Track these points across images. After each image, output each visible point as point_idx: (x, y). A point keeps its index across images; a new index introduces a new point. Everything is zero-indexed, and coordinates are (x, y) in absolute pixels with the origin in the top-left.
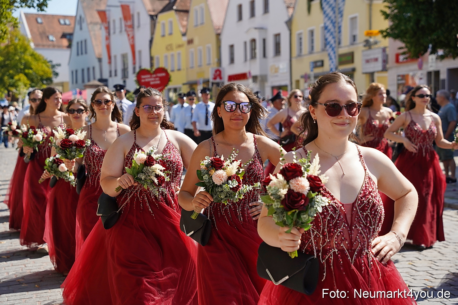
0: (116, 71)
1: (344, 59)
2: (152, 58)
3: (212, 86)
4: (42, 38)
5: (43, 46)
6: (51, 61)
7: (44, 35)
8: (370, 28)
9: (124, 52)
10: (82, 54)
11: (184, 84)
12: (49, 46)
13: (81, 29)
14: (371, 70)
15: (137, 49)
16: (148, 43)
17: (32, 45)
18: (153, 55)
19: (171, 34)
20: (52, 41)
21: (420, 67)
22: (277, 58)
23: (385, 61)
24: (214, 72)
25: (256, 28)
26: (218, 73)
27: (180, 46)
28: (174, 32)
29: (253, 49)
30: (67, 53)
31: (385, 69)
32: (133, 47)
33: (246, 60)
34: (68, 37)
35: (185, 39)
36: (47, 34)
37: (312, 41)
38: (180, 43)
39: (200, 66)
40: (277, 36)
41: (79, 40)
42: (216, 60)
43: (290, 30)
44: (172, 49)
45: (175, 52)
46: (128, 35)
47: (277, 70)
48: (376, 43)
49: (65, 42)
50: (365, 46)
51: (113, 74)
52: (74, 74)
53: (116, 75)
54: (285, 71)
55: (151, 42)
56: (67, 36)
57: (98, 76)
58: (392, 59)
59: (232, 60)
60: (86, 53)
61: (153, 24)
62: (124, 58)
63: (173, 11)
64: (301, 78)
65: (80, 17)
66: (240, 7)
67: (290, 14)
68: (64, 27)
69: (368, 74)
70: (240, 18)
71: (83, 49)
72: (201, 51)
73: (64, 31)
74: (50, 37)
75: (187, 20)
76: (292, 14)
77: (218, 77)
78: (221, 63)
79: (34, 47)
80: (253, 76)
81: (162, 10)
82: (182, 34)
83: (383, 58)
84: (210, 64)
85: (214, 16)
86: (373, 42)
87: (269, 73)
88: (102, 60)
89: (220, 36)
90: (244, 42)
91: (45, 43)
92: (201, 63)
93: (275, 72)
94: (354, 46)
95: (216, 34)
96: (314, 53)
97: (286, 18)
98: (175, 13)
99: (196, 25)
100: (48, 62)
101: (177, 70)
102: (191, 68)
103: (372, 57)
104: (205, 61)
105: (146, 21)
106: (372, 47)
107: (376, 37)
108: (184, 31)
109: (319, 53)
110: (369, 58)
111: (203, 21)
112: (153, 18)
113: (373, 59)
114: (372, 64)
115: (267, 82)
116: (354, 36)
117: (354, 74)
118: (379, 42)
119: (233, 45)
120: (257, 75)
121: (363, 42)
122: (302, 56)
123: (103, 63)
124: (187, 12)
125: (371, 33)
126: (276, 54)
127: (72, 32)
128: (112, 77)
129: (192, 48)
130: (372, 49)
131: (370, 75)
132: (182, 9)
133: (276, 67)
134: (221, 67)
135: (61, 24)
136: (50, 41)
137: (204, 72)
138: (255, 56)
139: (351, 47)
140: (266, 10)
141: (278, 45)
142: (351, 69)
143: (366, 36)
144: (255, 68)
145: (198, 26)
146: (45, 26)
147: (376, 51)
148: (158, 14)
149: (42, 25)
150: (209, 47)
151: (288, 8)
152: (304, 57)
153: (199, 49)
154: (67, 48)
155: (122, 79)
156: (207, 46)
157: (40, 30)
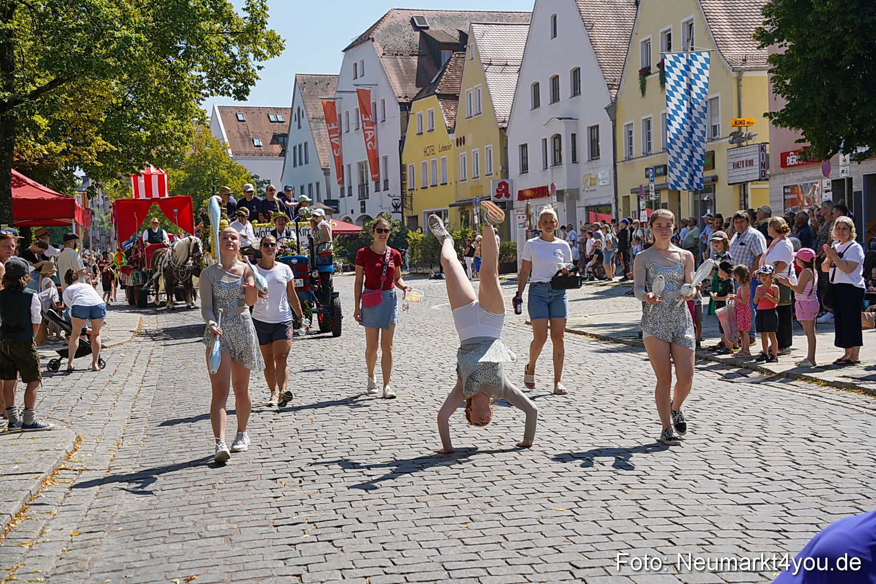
0: (350, 188)
2: (403, 168)
4: (244, 143)
5: (246, 154)
6: (257, 177)
7: (247, 138)
8: (739, 115)
9: (360, 160)
10: (301, 164)
11: (450, 206)
12: (254, 154)
13: (299, 127)
14: (743, 179)
15: (381, 155)
16: (397, 145)
17: (230, 151)
18: (404, 162)
19: (431, 131)
20: (260, 146)
21: (826, 174)
22: (594, 163)
23: (764, 165)
24: (496, 186)
25: (560, 119)
26: (503, 187)
27: (445, 148)
28: (436, 127)
29: (557, 150)
30: (280, 163)
31: (764, 178)
33: (546, 168)
34: (281, 139)
35: (453, 137)
37: (649, 136)
38: (446, 144)
39: (476, 177)
40: (594, 130)
41: (297, 144)
42: (500, 168)
43: (614, 121)
44: (433, 153)
45: (438, 157)
47: (594, 181)
48: (749, 137)
49: (277, 148)
50: (732, 142)
51: (346, 193)
53: (350, 194)
54: (607, 182)
55: (402, 143)
56: (279, 139)
57: (324, 197)
58: (775, 161)
59: (524, 169)
60: (307, 162)
61: (405, 117)
62: (363, 168)
63: (435, 96)
64: (632, 193)
65: (299, 109)
66: (536, 86)
67: (614, 96)
68: (276, 127)
69: (738, 186)
70: (536, 104)
71: (302, 156)
72: (477, 154)
73: (275, 132)
74: (255, 140)
75: (456, 109)
76: (616, 95)
77: (503, 194)
78: (507, 172)
79: (232, 156)
80: (557, 191)
81: (417, 95)
82: (448, 130)
83: (761, 161)
84: (492, 174)
85: (496, 102)
86: (746, 135)
87: (582, 187)
88: (329, 173)
89: (505, 131)
90: (543, 139)
91: (248, 150)
92: (477, 174)
93: (591, 185)
94: (715, 142)
95: (500, 129)
96: (651, 154)
97: (608, 103)
98: (438, 99)
99: (469, 115)
100: (253, 178)
101: (441, 184)
102: (462, 181)
103: (743, 159)
104: (483, 170)
105: (394, 112)
106: (744, 144)
107: (748, 127)
108: (452, 125)
109: (660, 155)
110: (739, 160)
111: (480, 110)
112: (405, 107)
113: (745, 162)
114: (742, 169)
115: (579, 200)
116: (715, 127)
117: (714, 185)
118: (754, 135)
119: (526, 144)
120: (564, 190)
121: (728, 135)
122: (633, 159)
123: (331, 176)
124: (455, 97)
125: (741, 122)
126: (592, 157)
127: (287, 133)
128: (344, 196)
129: (464, 151)
130: (743, 146)
131: (740, 186)
132: (447, 93)
133: (593, 176)
134: (507, 178)
135: (271, 122)
136: (255, 146)
137: (482, 186)
138: (560, 161)
139: (710, 143)
140: (576, 90)
141: (596, 143)
142: (710, 178)
143: (733, 126)
144: (560, 179)
145: (473, 118)
146: (249, 125)
147: (749, 150)
148: (412, 101)
149: (245, 123)
150: (489, 149)
151: (610, 87)
152: (635, 160)
153: (474, 152)
154: (279, 156)
155: (360, 199)
156: (486, 147)
157: (241, 131)
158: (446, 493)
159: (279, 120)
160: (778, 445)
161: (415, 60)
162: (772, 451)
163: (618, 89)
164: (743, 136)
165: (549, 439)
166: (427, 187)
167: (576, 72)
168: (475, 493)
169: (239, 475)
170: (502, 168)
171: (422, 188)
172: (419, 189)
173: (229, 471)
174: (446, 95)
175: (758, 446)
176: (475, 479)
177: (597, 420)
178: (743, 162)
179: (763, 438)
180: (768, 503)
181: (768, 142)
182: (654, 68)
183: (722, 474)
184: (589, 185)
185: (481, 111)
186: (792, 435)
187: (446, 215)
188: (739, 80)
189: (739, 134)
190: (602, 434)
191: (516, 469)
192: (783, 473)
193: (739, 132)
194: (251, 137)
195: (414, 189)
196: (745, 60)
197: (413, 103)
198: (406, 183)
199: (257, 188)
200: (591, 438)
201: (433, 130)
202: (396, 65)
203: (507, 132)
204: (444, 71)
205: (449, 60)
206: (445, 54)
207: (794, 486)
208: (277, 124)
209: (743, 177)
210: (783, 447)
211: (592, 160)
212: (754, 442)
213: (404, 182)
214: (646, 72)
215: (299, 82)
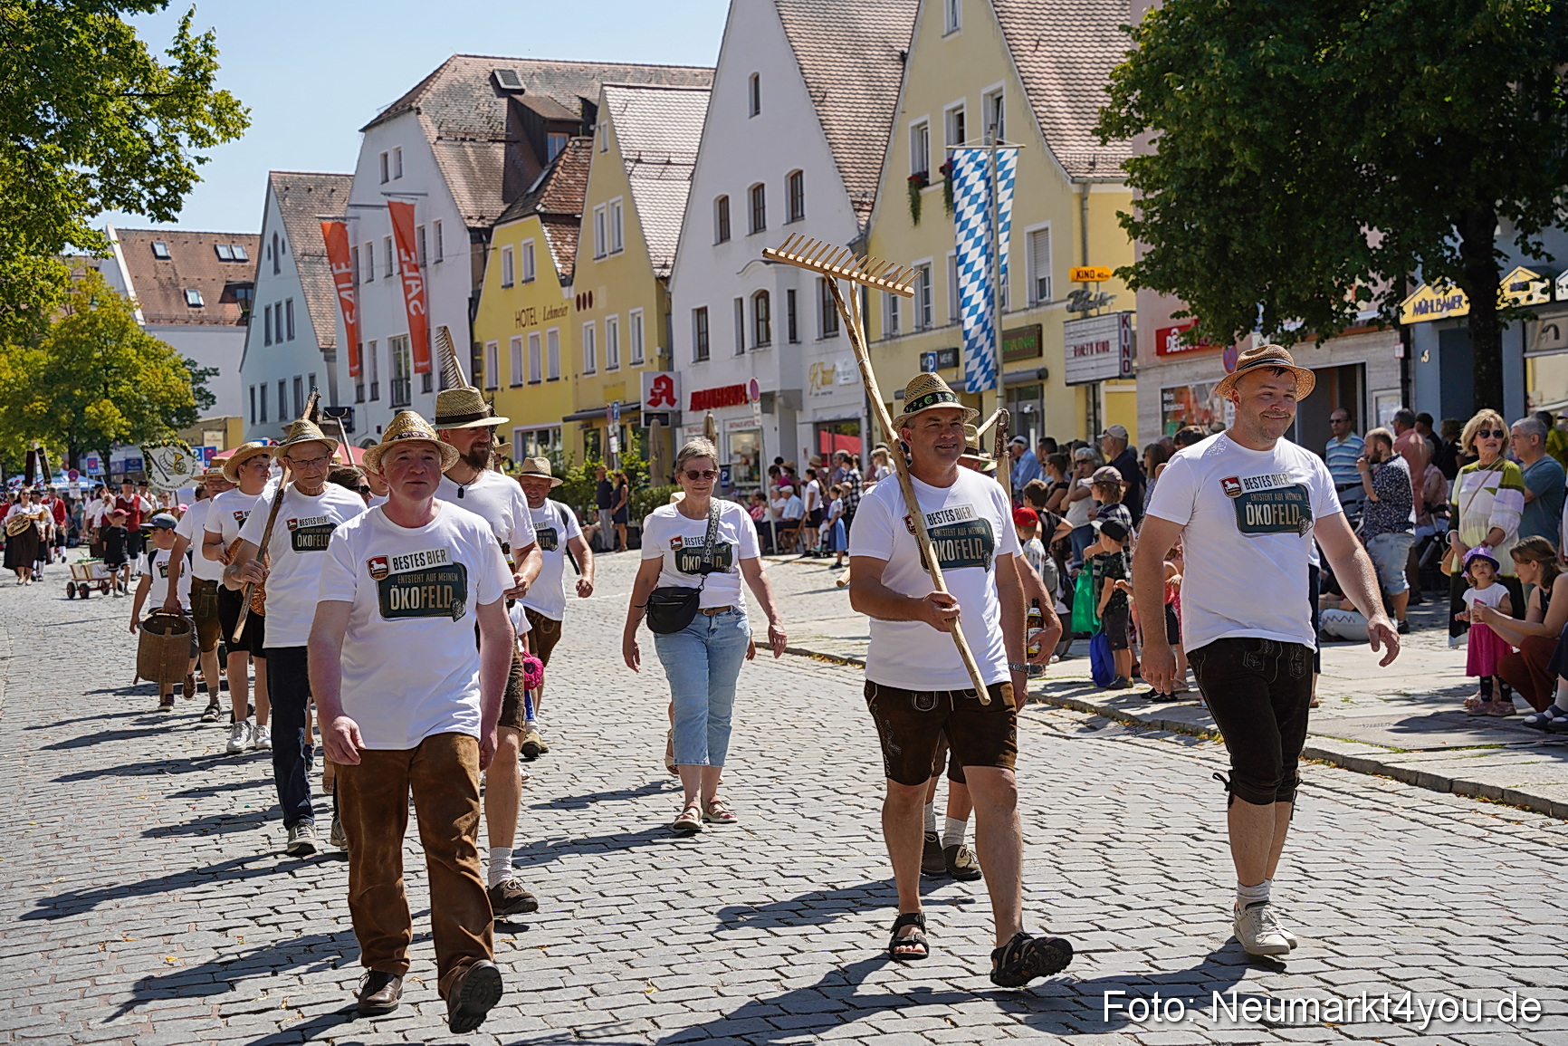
0: (375, 385)
1: (1014, 346)
2: (475, 349)
3: (647, 424)
4: (167, 298)
5: (171, 320)
6: (192, 363)
7: (173, 289)
8: (1085, 264)
9: (394, 334)
10: (279, 339)
11: (565, 420)
12: (187, 320)
13: (277, 271)
14: (1091, 376)
15: (436, 324)
16: (464, 307)
17: (139, 314)
18: (478, 338)
19: (529, 280)
20: (199, 306)
22: (829, 344)
23: (1128, 352)
24: (653, 387)
25: (767, 262)
26: (663, 386)
27: (555, 313)
28: (539, 274)
29: (762, 320)
30: (238, 337)
31: (1127, 373)
33: (741, 350)
34: (240, 293)
35: (569, 293)
36: (183, 286)
37: (926, 296)
38: (558, 305)
39: (613, 368)
41: (272, 302)
42: (658, 351)
44: (533, 323)
45: (543, 330)
47: (828, 377)
48: (1102, 301)
49: (234, 310)
50: (1072, 309)
51: (367, 395)
52: (257, 395)
53: (375, 398)
54: (852, 379)
55: (474, 302)
56: (237, 292)
57: (325, 403)
58: (1146, 344)
59: (703, 352)
60: (290, 337)
61: (480, 254)
62: (400, 348)
63: (537, 217)
64: (897, 398)
65: (276, 237)
66: (723, 202)
67: (864, 223)
68: (231, 268)
69: (1083, 386)
70: (724, 235)
71: (281, 324)
72: (615, 325)
73: (231, 279)
74: (188, 293)
75: (575, 242)
76: (868, 222)
77: (664, 399)
78: (671, 358)
79: (143, 324)
80: (762, 395)
81: (503, 214)
82: (561, 281)
83: (1123, 343)
84: (642, 362)
85: (649, 231)
86: (1096, 296)
87: (807, 387)
88: (335, 357)
89: (667, 284)
90: (736, 300)
91: (175, 313)
92: (616, 361)
93: (823, 383)
94: (1042, 309)
95: (657, 279)
96: (931, 329)
97: (853, 235)
98: (543, 222)
99: (601, 254)
100: (184, 364)
101: (548, 380)
102: (587, 373)
103: (1092, 339)
104: (626, 354)
105: (459, 245)
106: (1093, 312)
107: (1100, 284)
108: (568, 271)
109: (946, 330)
110: (1084, 341)
111: (619, 245)
112: (480, 237)
113: (1094, 346)
114: (1094, 357)
115: (801, 410)
116: (1042, 281)
117: (1042, 386)
118: (1111, 297)
119: (706, 308)
120: (774, 392)
121: (1066, 297)
122: (898, 336)
123: (337, 363)
124: (572, 221)
125: (1087, 274)
126: (825, 332)
127: (253, 281)
128: (363, 401)
129: (590, 319)
130: (1091, 317)
131: (1087, 389)
132: (559, 212)
133: (828, 367)
134: (671, 368)
135: (221, 260)
136: (190, 305)
137: (624, 383)
138: (768, 339)
139: (1034, 311)
140: (796, 211)
141: (832, 308)
142: (1035, 373)
143: (1074, 281)
144: (767, 373)
145: (606, 258)
146: (177, 266)
147: (1101, 324)
148: (492, 227)
149: (169, 261)
150: (638, 315)
151: (858, 206)
152: (903, 339)
153: (609, 321)
154: (237, 324)
155: (393, 406)
156: (632, 311)
157: (163, 277)
158: (549, 946)
159: (238, 257)
160: (1141, 846)
161: (499, 151)
162: (1131, 858)
163: (871, 211)
164: (1092, 298)
165: (740, 843)
166: (521, 386)
167: (796, 179)
168: (601, 945)
169: (154, 923)
170: (662, 351)
171: (511, 387)
172: (507, 388)
173: (135, 917)
174: (557, 215)
175: (1107, 851)
176: (603, 919)
177: (827, 809)
178: (1091, 345)
179: (1116, 836)
180: (1120, 948)
181: (1134, 309)
182: (935, 175)
183: (1042, 901)
184: (819, 382)
185: (623, 246)
186: (1166, 830)
187: (557, 437)
188: (1083, 198)
189: (1084, 295)
190: (835, 834)
191: (680, 900)
192: (1147, 896)
193: (1083, 292)
194: (182, 289)
195: (496, 389)
196: (1093, 164)
197: (496, 228)
198: (481, 378)
199: (193, 383)
200: (815, 841)
201: (533, 279)
202: (463, 158)
203: (671, 285)
204: (552, 171)
205: (562, 152)
206: (555, 141)
207: (1165, 919)
208: (232, 263)
209: (1092, 372)
210: (1150, 851)
211: (826, 337)
212: (1100, 843)
213: (477, 375)
214: (919, 181)
215: (276, 185)
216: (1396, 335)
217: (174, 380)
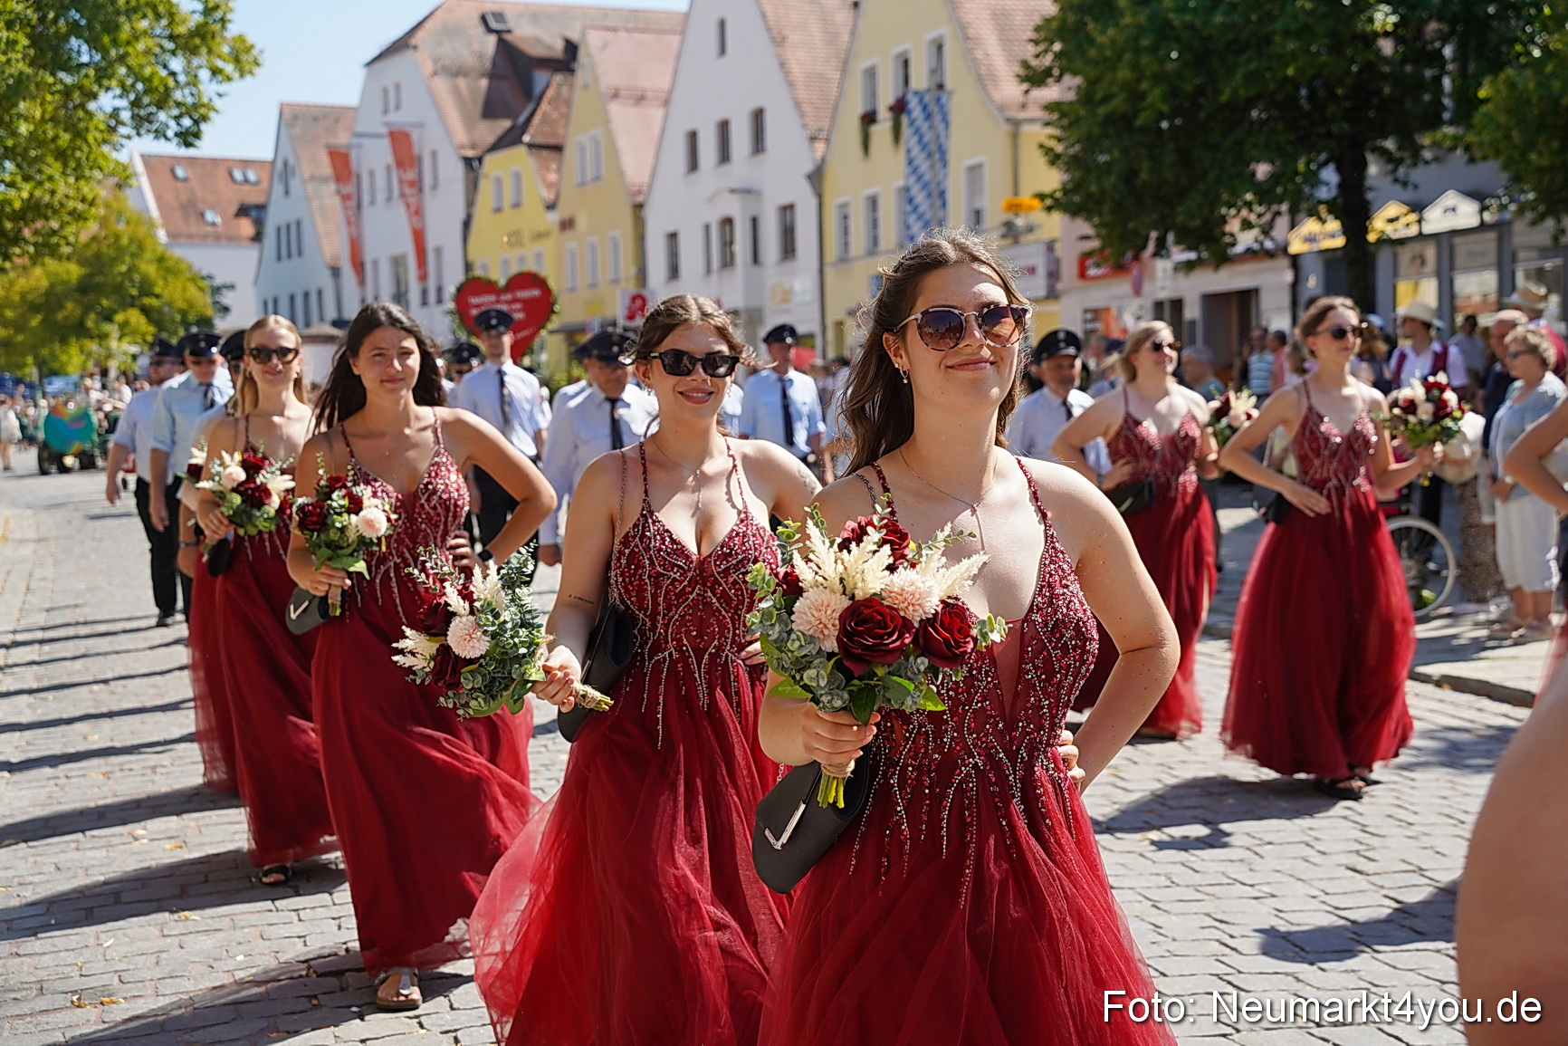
2: (468, 267)
4: (186, 217)
5: (190, 237)
6: (210, 277)
7: (192, 210)
8: (1016, 193)
9: (397, 251)
10: (289, 256)
12: (205, 237)
13: (287, 192)
15: (431, 243)
16: (458, 228)
17: (162, 235)
18: (470, 258)
19: (517, 205)
20: (214, 224)
21: (1137, 291)
22: (788, 265)
23: (1053, 275)
24: (627, 301)
25: (733, 191)
26: (639, 302)
27: (540, 236)
28: (525, 200)
29: (728, 243)
30: (252, 253)
31: (1052, 294)
32: (419, 238)
33: (708, 271)
34: (254, 213)
35: (553, 218)
36: (201, 206)
37: (874, 224)
38: (542, 228)
39: (593, 286)
40: (787, 210)
41: (283, 222)
42: (633, 271)
43: (820, 196)
44: (520, 243)
45: (530, 250)
46: (408, 205)
47: (787, 295)
48: (1030, 229)
49: (246, 227)
50: (1004, 236)
54: (808, 297)
55: (467, 225)
56: (252, 211)
57: (331, 314)
58: (1069, 268)
59: (674, 272)
60: (300, 253)
61: (472, 180)
62: (401, 265)
63: (524, 146)
64: (848, 316)
65: (286, 164)
66: (693, 137)
67: (819, 156)
68: (243, 190)
70: (693, 165)
71: (291, 243)
72: (595, 246)
73: (244, 200)
74: (206, 213)
75: (559, 171)
76: (824, 155)
78: (645, 281)
79: (165, 240)
81: (494, 144)
82: (546, 206)
83: (1049, 267)
84: (619, 281)
85: (626, 161)
86: (1024, 226)
87: (768, 305)
88: (341, 272)
89: (642, 210)
90: (703, 225)
91: (194, 230)
92: (596, 279)
93: (782, 302)
95: (633, 205)
96: (879, 254)
97: (809, 167)
98: (529, 151)
99: (582, 181)
100: (203, 278)
102: (569, 290)
104: (606, 273)
105: (452, 172)
106: (1021, 240)
107: (1030, 213)
108: (552, 197)
111: (599, 173)
112: (473, 165)
116: (978, 211)
118: (1038, 226)
119: (676, 233)
120: (739, 309)
121: (999, 225)
122: (850, 260)
123: (343, 277)
124: (557, 149)
125: (1016, 205)
126: (784, 254)
127: (264, 202)
129: (573, 241)
130: (1020, 244)
132: (544, 141)
133: (787, 287)
134: (645, 289)
135: (234, 182)
136: (207, 224)
137: (602, 300)
138: (732, 261)
140: (758, 144)
141: (790, 235)
143: (1005, 211)
144: (732, 291)
145: (587, 186)
146: (195, 188)
147: (1030, 250)
148: (483, 155)
149: (188, 183)
150: (616, 238)
151: (813, 139)
152: (854, 262)
153: (589, 243)
154: (251, 242)
156: (610, 234)
157: (182, 198)
159: (250, 180)
161: (484, 83)
164: (1021, 226)
167: (758, 116)
170: (637, 270)
174: (542, 144)
181: (1060, 238)
182: (884, 115)
184: (779, 301)
185: (602, 175)
188: (1015, 136)
189: (1012, 226)
193: (1014, 222)
194: (200, 209)
196: (1022, 106)
197: (489, 160)
199: (211, 296)
201: (520, 204)
202: (457, 91)
203: (645, 211)
204: (538, 104)
205: (547, 87)
206: (541, 77)
208: (245, 185)
211: (784, 260)
214: (869, 119)
215: (287, 115)
216: (1285, 262)
217: (193, 291)
